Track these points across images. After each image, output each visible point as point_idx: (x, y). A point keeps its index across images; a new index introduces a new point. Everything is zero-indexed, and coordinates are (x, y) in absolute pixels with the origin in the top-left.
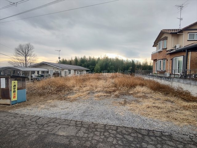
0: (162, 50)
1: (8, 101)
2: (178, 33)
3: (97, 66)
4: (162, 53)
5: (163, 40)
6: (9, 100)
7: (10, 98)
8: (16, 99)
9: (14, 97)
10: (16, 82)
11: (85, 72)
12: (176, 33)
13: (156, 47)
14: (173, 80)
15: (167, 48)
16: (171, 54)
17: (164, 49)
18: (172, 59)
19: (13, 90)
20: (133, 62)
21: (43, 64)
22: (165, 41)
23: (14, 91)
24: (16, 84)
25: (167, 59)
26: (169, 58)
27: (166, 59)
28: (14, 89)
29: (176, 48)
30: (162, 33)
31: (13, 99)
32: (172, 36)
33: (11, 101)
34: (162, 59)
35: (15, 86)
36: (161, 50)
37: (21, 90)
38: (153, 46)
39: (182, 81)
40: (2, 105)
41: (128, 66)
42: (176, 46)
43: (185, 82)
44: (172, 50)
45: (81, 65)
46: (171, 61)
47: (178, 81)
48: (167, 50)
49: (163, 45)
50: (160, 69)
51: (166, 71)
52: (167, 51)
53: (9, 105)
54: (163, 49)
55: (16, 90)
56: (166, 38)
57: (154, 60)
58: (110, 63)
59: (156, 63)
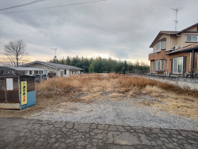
0: (161, 51)
1: (17, 106)
2: (177, 35)
3: (91, 66)
4: (161, 54)
5: (162, 41)
6: (19, 104)
7: (19, 102)
8: (26, 103)
9: (24, 100)
10: (26, 82)
11: (79, 72)
12: (175, 35)
13: (153, 48)
14: (178, 79)
15: (165, 49)
16: (170, 55)
17: (163, 50)
18: (172, 60)
19: (22, 92)
21: (36, 64)
22: (164, 42)
23: (24, 94)
24: (26, 85)
26: (168, 58)
27: (165, 59)
28: (24, 91)
29: (175, 49)
30: (161, 34)
31: (23, 103)
32: (171, 37)
33: (21, 106)
34: (161, 60)
35: (24, 87)
36: (159, 50)
37: (30, 92)
38: (150, 47)
39: (189, 80)
40: (8, 111)
41: (121, 66)
43: (193, 81)
44: (171, 51)
45: (73, 65)
46: (171, 61)
47: (185, 81)
48: (166, 51)
49: (162, 46)
50: (159, 69)
51: (165, 71)
52: (166, 52)
53: (19, 110)
54: (162, 50)
55: (26, 92)
56: (165, 40)
57: (151, 61)
58: (104, 63)
59: (153, 63)
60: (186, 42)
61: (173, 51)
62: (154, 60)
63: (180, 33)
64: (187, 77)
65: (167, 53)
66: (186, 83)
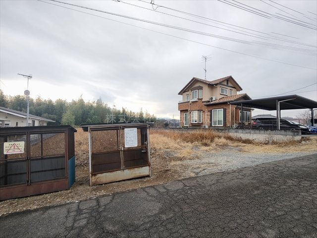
1: (144, 171)
4: (197, 104)
5: (198, 89)
7: (148, 165)
12: (213, 85)
13: (182, 96)
14: (229, 131)
16: (208, 106)
17: (200, 99)
18: (211, 112)
20: (124, 111)
22: (200, 91)
25: (204, 110)
26: (206, 109)
27: (202, 110)
29: (213, 100)
30: (195, 81)
32: (208, 87)
34: (198, 110)
36: (195, 100)
38: (179, 94)
39: (240, 131)
42: (212, 98)
43: (244, 132)
44: (209, 101)
46: (209, 114)
47: (236, 132)
48: (203, 100)
49: (198, 95)
50: (196, 121)
51: (202, 123)
52: (203, 102)
54: (198, 99)
56: (201, 88)
57: (181, 111)
59: (184, 114)
60: (220, 94)
61: (212, 103)
62: (186, 111)
64: (237, 128)
65: (205, 103)
66: (238, 134)
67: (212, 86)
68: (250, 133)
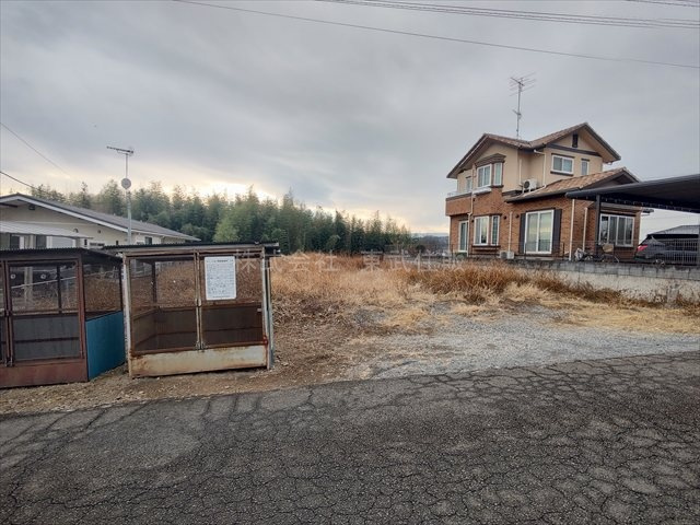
0: (490, 190)
2: (535, 151)
4: (489, 198)
5: (493, 163)
7: (264, 342)
12: (532, 150)
13: (456, 180)
14: (559, 266)
15: (502, 186)
16: (516, 203)
17: (497, 187)
18: (521, 217)
22: (498, 167)
25: (504, 214)
26: (511, 213)
27: (501, 215)
29: (530, 188)
30: (487, 142)
32: (519, 154)
34: (491, 215)
38: (449, 176)
39: (589, 268)
41: (324, 231)
42: (527, 184)
43: (599, 270)
44: (518, 192)
46: (518, 220)
47: (578, 270)
48: (504, 190)
49: (493, 176)
50: (484, 241)
51: (499, 247)
52: (504, 194)
54: (492, 187)
56: (500, 159)
57: (452, 217)
58: (272, 220)
59: (460, 223)
60: (552, 173)
61: (525, 195)
62: (464, 216)
63: (541, 148)
64: (582, 260)
65: (508, 198)
66: (582, 275)
67: (528, 153)
68: (616, 274)
